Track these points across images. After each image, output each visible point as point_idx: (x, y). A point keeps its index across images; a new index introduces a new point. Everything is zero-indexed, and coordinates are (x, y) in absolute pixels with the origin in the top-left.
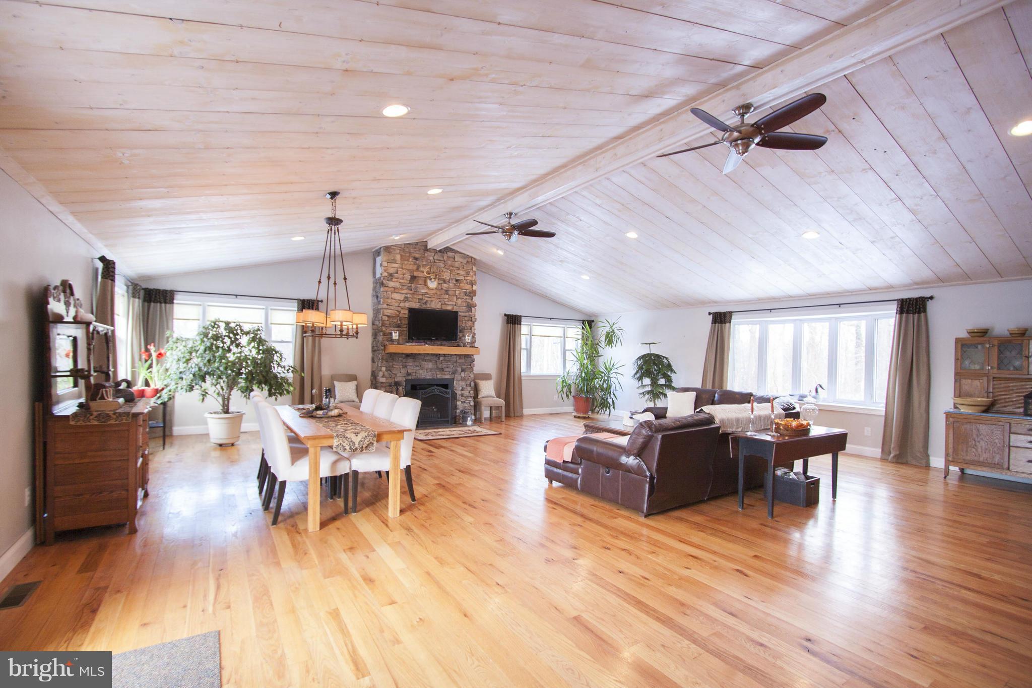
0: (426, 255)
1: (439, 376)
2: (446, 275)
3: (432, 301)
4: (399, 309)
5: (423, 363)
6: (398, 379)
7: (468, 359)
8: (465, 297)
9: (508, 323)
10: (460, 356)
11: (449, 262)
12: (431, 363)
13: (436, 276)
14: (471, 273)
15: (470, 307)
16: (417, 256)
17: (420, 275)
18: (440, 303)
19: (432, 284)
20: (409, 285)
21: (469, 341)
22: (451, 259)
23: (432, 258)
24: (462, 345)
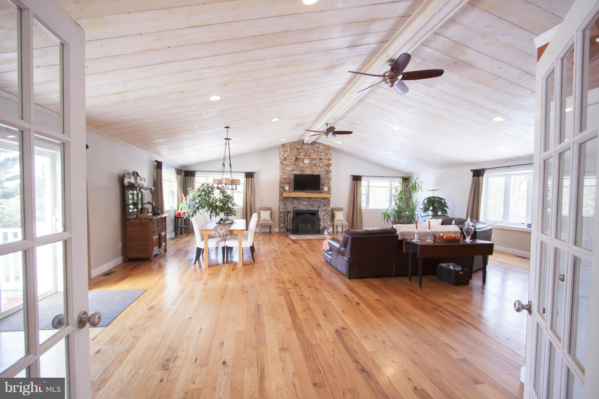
0: (303, 146)
1: (311, 209)
2: (314, 156)
3: (306, 170)
4: (290, 175)
5: (302, 202)
6: (289, 210)
7: (327, 200)
8: (325, 167)
9: (353, 180)
10: (322, 198)
11: (316, 149)
12: (306, 202)
13: (309, 157)
14: (328, 154)
15: (328, 172)
16: (299, 147)
17: (300, 157)
18: (311, 171)
19: (307, 161)
20: (295, 162)
21: (327, 190)
22: (317, 148)
23: (306, 148)
24: (323, 192)
